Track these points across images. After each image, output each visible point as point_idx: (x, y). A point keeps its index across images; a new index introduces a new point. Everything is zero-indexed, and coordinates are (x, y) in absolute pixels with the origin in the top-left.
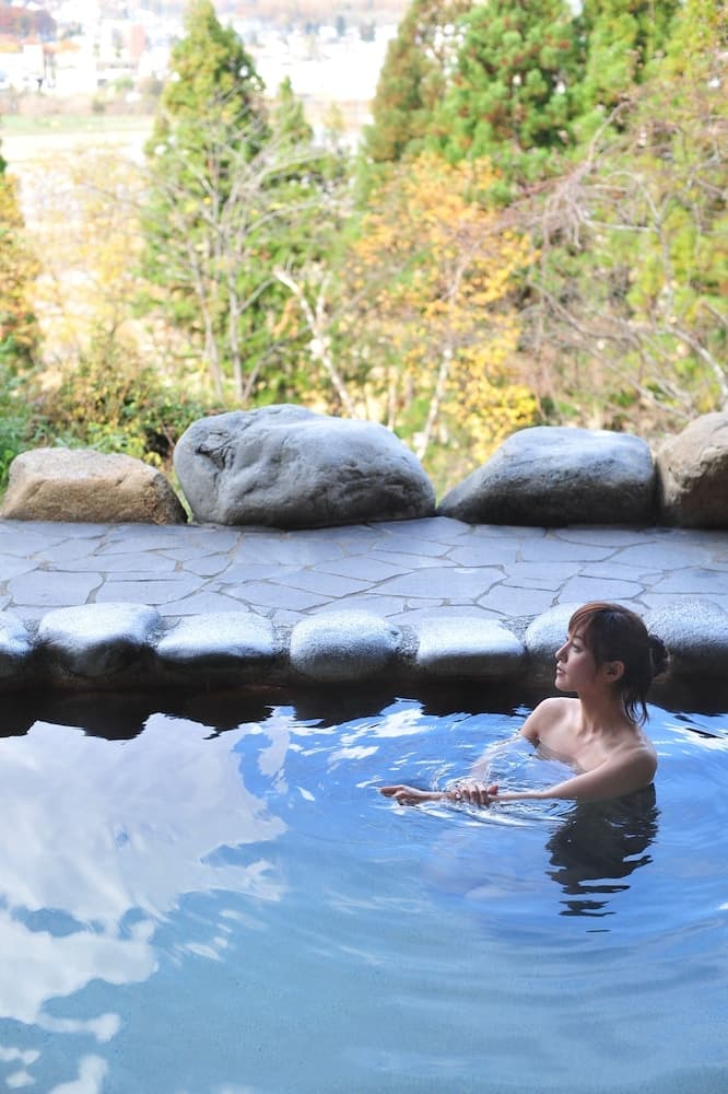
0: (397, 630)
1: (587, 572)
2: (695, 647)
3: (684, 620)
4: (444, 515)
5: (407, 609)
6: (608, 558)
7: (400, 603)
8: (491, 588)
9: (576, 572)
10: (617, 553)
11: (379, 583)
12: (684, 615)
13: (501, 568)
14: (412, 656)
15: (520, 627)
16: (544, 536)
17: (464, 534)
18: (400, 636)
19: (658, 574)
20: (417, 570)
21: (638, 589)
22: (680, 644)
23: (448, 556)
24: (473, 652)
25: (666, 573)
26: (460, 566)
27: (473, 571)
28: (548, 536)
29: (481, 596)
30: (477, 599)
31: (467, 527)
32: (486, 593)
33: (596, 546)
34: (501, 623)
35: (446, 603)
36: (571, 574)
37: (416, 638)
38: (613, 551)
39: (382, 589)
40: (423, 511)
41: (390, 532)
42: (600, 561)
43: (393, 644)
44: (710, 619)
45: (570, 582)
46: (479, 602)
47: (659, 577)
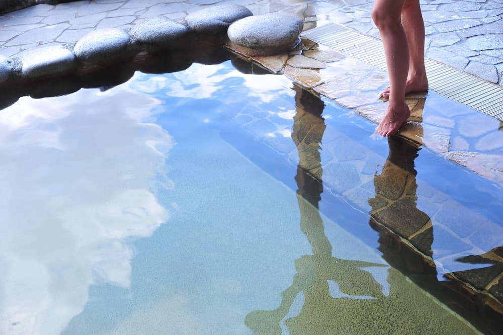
0: (11, 60)
1: (109, 16)
2: (156, 38)
3: (150, 27)
4: (41, 3)
5: (21, 50)
6: (120, 7)
7: (18, 48)
8: (63, 32)
9: (104, 16)
10: (124, 4)
11: (7, 42)
12: (149, 24)
13: (68, 22)
14: (20, 71)
15: (72, 46)
16: (90, 3)
17: (50, 10)
18: (13, 63)
19: (144, 10)
20: (26, 31)
21: (134, 18)
22: (149, 38)
23: (42, 22)
24: (49, 63)
25: (147, 8)
26: (48, 25)
27: (54, 26)
28: (91, 3)
29: (58, 37)
30: (56, 38)
31: (51, 7)
32: (60, 35)
33: (115, 3)
34: (62, 46)
35: (41, 44)
36: (102, 18)
37: (21, 62)
38: (122, 4)
39: (9, 44)
40: (30, 4)
41: (13, 17)
42: (116, 9)
43: (10, 67)
44: (162, 23)
45: (102, 22)
46: (57, 40)
47: (144, 11)
